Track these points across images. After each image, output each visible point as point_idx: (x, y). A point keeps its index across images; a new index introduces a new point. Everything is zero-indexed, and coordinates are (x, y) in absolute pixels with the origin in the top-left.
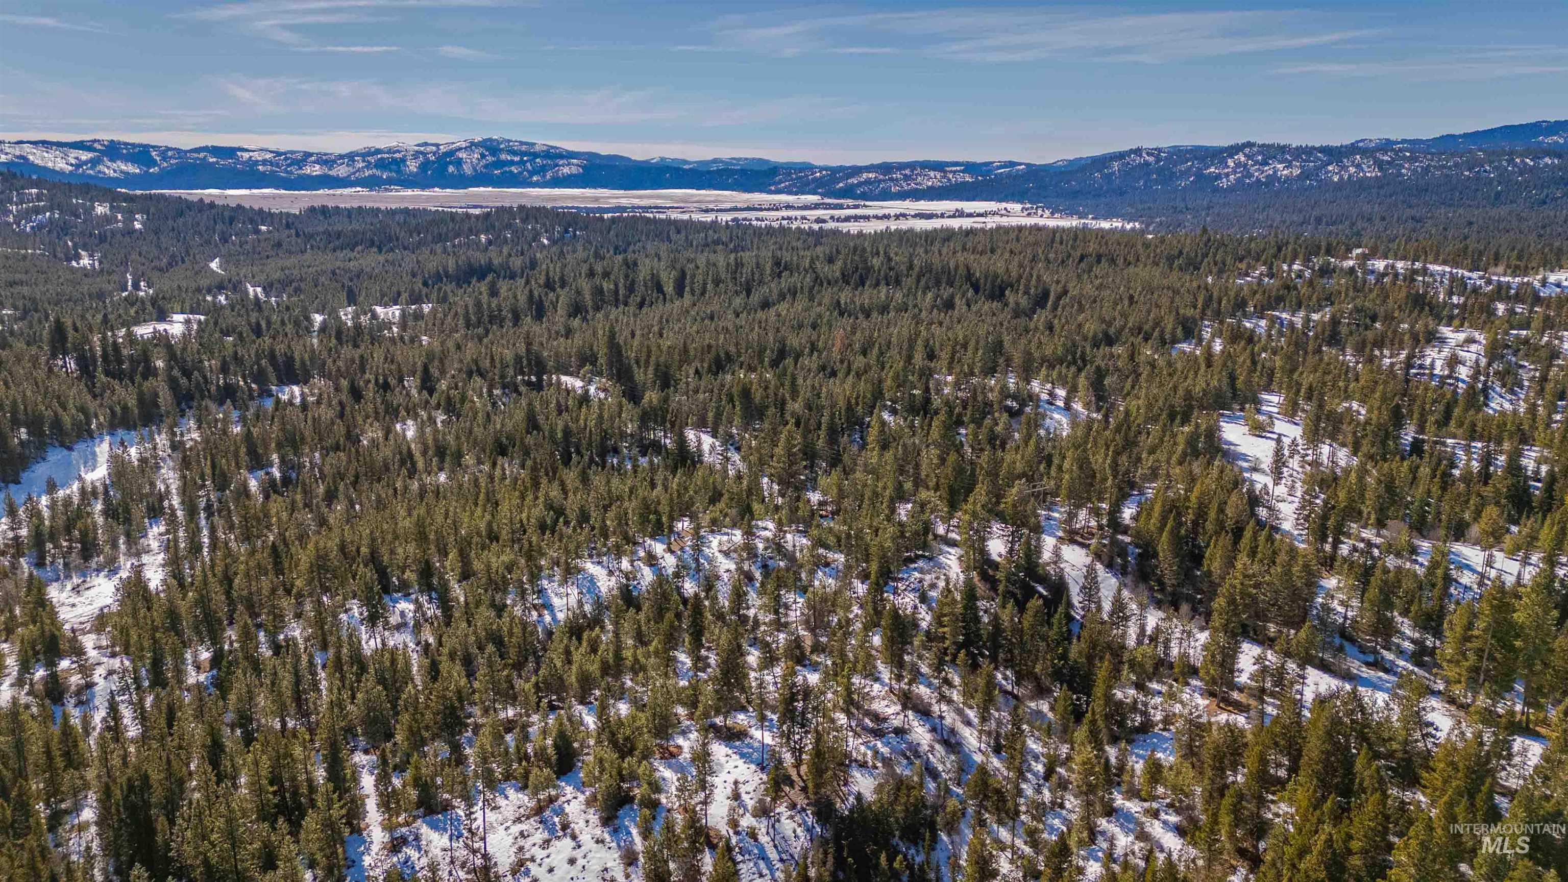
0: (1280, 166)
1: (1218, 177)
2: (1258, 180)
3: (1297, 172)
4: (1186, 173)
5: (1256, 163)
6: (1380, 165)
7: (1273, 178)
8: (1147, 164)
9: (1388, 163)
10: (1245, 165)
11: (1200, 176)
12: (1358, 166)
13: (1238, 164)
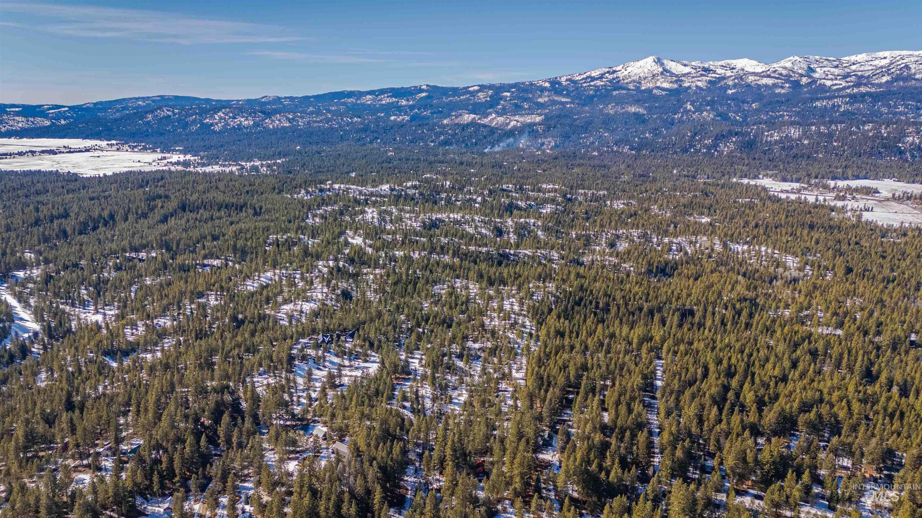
0: (243, 119)
1: (212, 125)
2: (234, 127)
3: (252, 123)
4: (194, 122)
5: (230, 117)
6: (289, 120)
7: (240, 127)
8: (169, 116)
9: (293, 119)
10: (225, 119)
11: (203, 124)
12: (279, 120)
13: (221, 118)
